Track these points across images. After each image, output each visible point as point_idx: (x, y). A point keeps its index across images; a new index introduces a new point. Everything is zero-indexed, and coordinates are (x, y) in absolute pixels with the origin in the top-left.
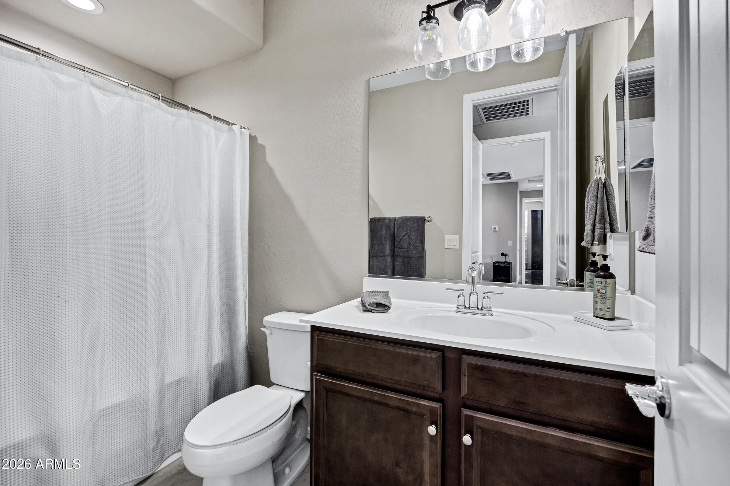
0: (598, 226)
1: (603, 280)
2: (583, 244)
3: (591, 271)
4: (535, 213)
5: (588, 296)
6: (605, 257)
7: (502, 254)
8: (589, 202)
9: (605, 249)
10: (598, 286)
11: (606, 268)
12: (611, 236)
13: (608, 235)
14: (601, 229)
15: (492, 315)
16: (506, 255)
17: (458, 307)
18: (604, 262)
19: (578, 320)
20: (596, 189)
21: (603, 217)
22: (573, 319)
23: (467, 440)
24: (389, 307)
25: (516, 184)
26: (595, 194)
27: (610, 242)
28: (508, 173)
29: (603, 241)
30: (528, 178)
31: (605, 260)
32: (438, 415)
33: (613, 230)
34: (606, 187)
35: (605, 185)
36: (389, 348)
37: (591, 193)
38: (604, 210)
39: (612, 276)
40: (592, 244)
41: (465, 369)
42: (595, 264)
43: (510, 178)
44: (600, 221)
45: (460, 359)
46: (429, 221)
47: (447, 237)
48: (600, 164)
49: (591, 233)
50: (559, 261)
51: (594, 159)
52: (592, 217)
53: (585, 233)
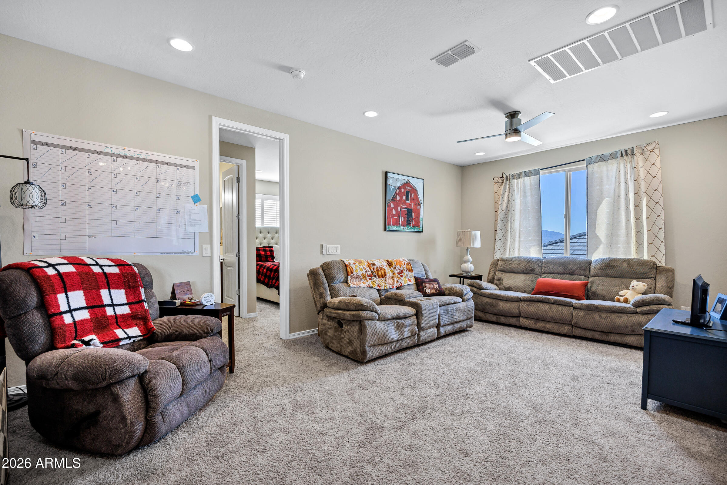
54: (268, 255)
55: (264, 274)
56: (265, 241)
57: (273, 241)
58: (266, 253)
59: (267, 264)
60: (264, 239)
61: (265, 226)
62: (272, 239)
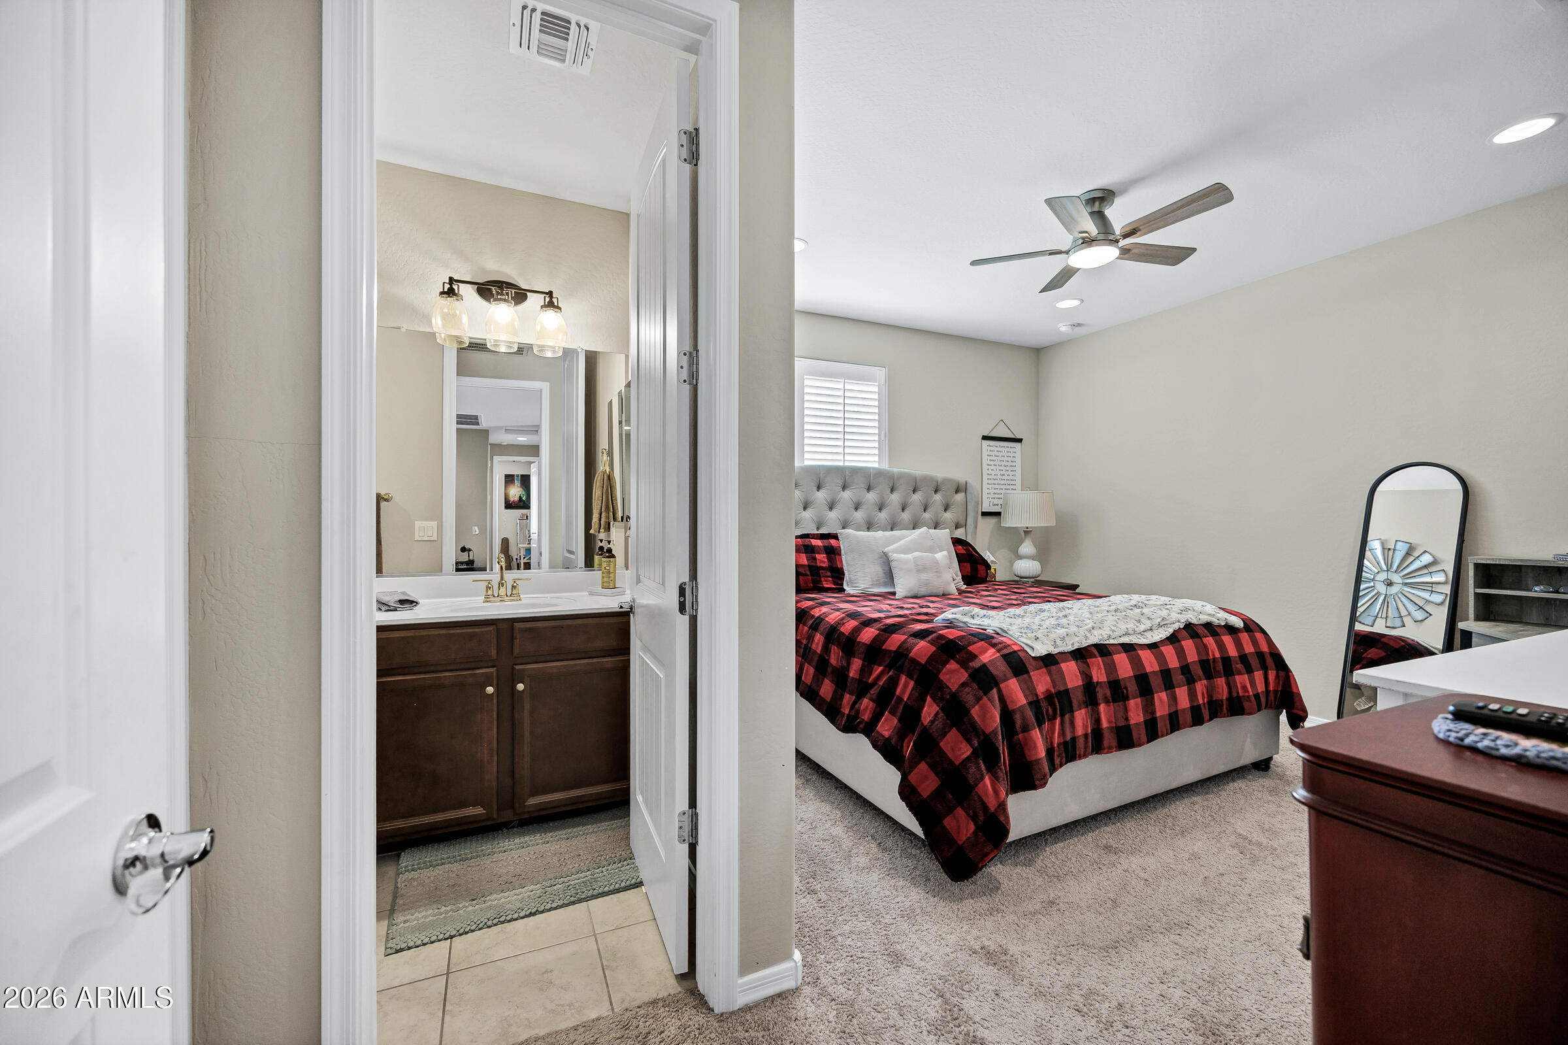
0: (603, 515)
1: (608, 559)
2: (592, 531)
3: (600, 555)
4: (511, 479)
5: (596, 575)
6: (609, 542)
7: (463, 549)
8: (597, 493)
9: (609, 536)
10: (604, 565)
11: (610, 550)
12: (613, 524)
13: (612, 523)
14: (606, 517)
15: (520, 599)
16: (470, 550)
17: (487, 597)
18: (609, 546)
19: (591, 594)
20: (602, 480)
21: (607, 507)
22: (587, 593)
23: (520, 687)
24: (417, 603)
25: (485, 433)
26: (601, 484)
27: (613, 529)
28: (476, 417)
29: (608, 529)
30: (506, 427)
31: (609, 544)
32: (493, 678)
33: (615, 519)
34: (610, 478)
35: (609, 476)
36: (443, 632)
37: (598, 484)
38: (608, 500)
39: (613, 556)
40: (599, 532)
41: (517, 634)
42: (601, 548)
43: (478, 424)
44: (605, 511)
45: (512, 628)
46: (386, 500)
47: (418, 524)
48: (605, 457)
49: (598, 522)
50: (565, 550)
51: (601, 451)
52: (599, 507)
53: (593, 521)
54: (822, 568)
55: (816, 658)
56: (807, 514)
57: (833, 515)
58: (815, 559)
59: (824, 609)
60: (805, 508)
61: (807, 463)
62: (831, 508)
